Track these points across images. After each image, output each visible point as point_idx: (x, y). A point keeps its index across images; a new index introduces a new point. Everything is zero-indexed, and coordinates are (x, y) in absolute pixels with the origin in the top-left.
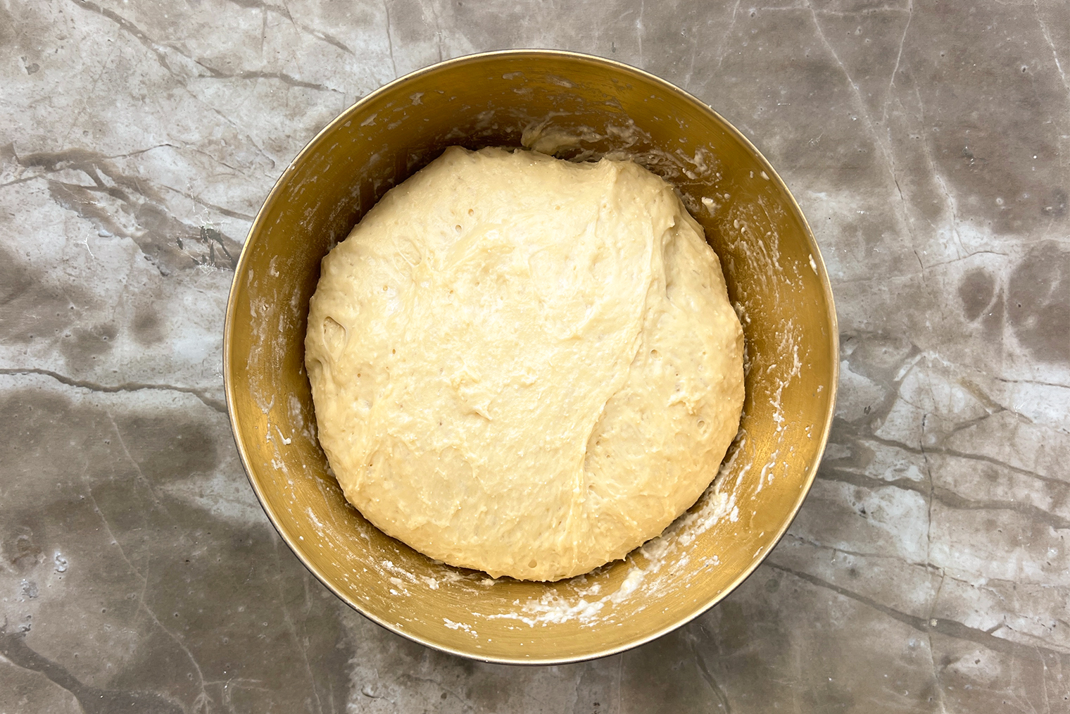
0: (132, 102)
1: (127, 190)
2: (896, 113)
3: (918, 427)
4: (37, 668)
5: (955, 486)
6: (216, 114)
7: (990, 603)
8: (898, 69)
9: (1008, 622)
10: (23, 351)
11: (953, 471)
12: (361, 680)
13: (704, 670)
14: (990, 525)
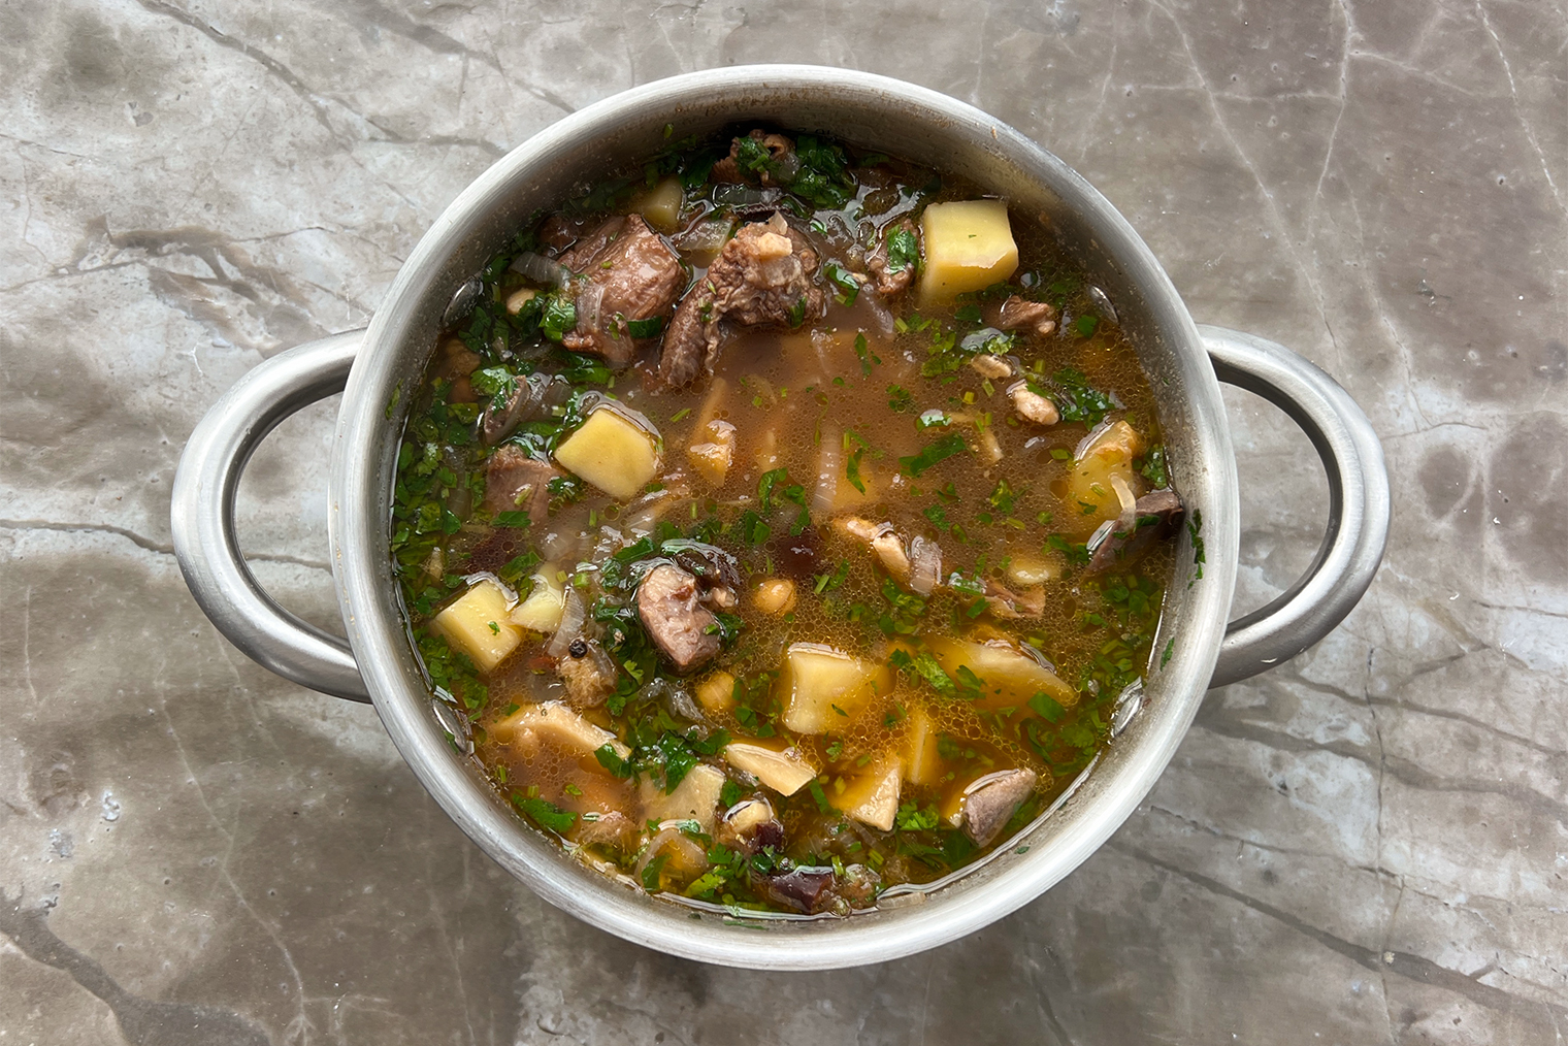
0: (276, 169)
1: (257, 286)
2: (1324, 231)
3: (1361, 666)
4: (60, 964)
5: (1417, 755)
6: (389, 191)
8: (1327, 174)
10: (89, 499)
11: (1413, 732)
12: (537, 1007)
13: (1050, 1014)
14: (1469, 815)
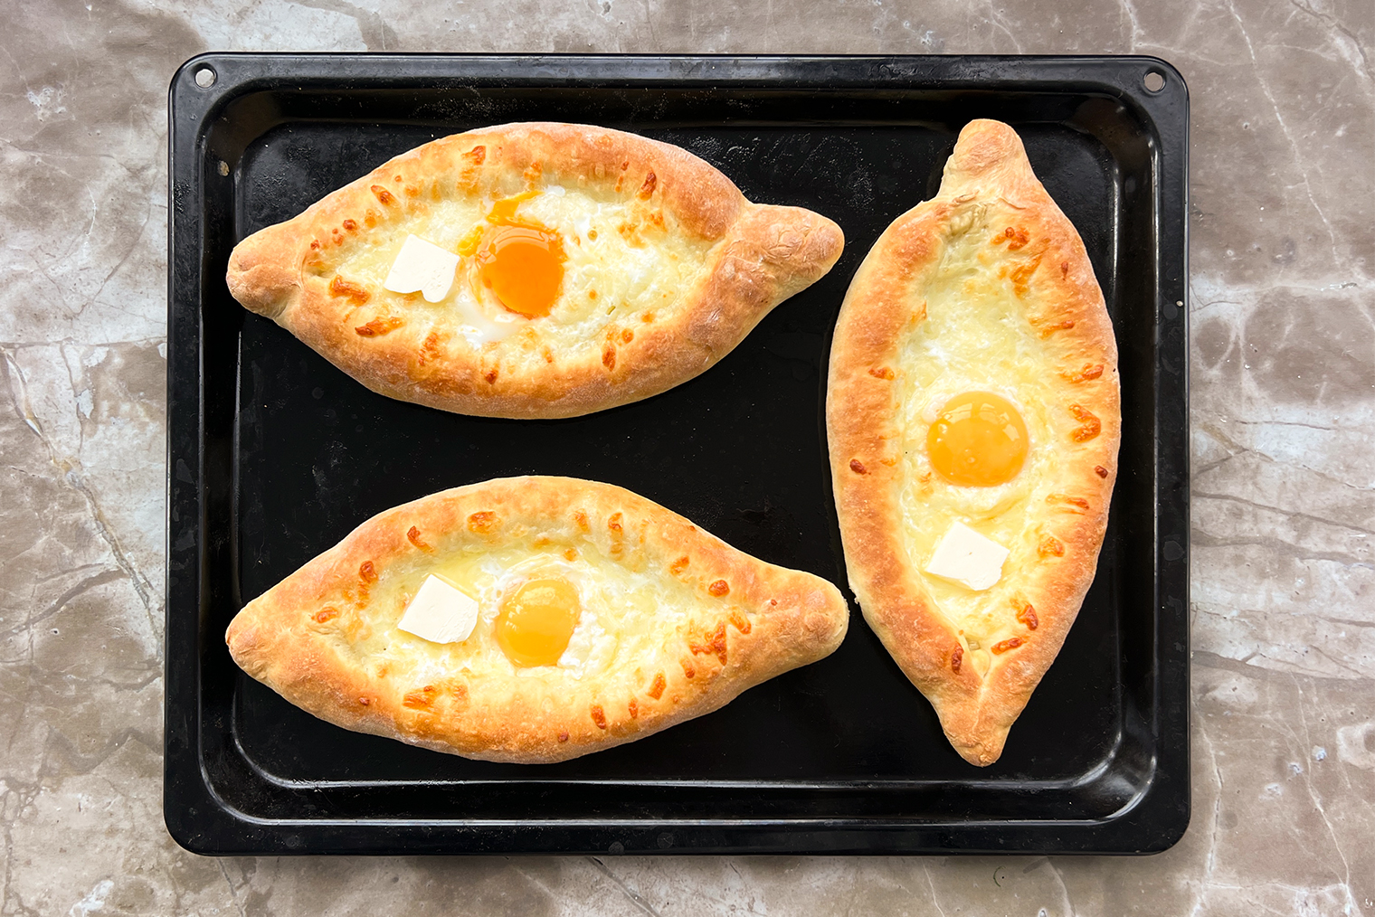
7: (1243, 633)
9: (1261, 650)
